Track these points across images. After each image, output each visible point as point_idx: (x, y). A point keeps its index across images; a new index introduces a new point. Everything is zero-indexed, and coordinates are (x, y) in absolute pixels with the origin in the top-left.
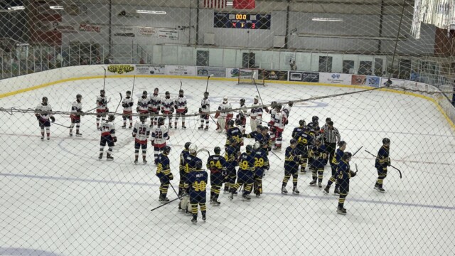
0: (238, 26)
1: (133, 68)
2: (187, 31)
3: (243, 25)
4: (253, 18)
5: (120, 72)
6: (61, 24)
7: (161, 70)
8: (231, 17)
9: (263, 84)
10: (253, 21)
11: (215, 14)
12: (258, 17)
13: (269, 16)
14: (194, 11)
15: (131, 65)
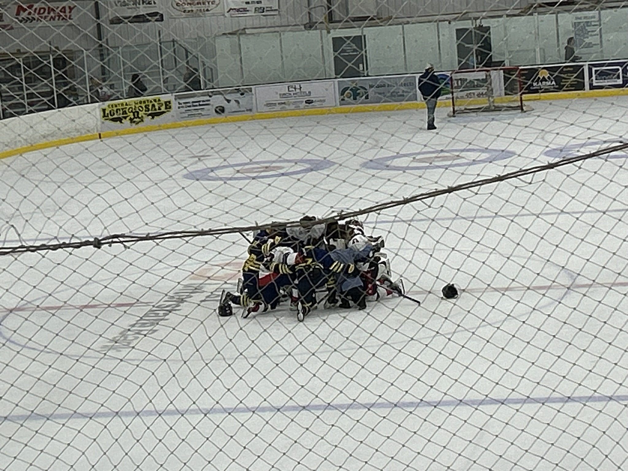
1: (168, 105)
7: (243, 101)
9: (521, 108)
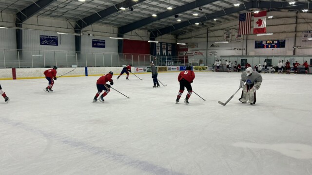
0: (267, 47)
2: (241, 51)
3: (270, 47)
4: (276, 42)
5: (200, 70)
6: (188, 52)
8: (264, 43)
10: (276, 44)
11: (255, 42)
12: (278, 41)
13: (285, 40)
14: (245, 41)
15: (206, 67)
